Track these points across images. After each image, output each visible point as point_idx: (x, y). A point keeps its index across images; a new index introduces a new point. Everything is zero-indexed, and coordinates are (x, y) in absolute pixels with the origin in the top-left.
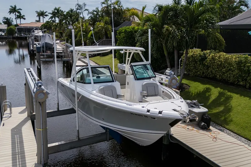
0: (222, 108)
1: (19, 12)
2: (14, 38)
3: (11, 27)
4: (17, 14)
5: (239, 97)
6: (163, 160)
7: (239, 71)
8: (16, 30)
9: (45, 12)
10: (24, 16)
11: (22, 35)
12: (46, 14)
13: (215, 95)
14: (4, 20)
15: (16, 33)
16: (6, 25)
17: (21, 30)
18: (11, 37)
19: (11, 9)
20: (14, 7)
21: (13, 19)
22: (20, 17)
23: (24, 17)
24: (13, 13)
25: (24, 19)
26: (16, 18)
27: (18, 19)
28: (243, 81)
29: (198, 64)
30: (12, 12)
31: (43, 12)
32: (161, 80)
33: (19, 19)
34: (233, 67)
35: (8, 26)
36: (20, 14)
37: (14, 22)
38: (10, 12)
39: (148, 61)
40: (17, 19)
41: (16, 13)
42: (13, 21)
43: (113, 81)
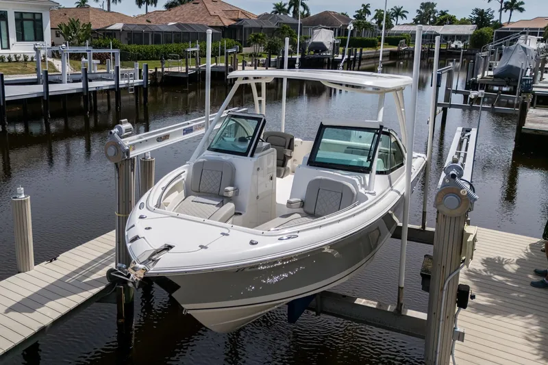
3: (485, 29)
8: (493, 37)
10: (522, 3)
14: (473, 16)
16: (475, 26)
21: (493, 11)
22: (512, 6)
23: (520, 6)
25: (521, 10)
26: (501, 10)
27: (505, 11)
33: (509, 11)
35: (479, 27)
40: (503, 12)
42: (493, 17)
43: (245, 154)
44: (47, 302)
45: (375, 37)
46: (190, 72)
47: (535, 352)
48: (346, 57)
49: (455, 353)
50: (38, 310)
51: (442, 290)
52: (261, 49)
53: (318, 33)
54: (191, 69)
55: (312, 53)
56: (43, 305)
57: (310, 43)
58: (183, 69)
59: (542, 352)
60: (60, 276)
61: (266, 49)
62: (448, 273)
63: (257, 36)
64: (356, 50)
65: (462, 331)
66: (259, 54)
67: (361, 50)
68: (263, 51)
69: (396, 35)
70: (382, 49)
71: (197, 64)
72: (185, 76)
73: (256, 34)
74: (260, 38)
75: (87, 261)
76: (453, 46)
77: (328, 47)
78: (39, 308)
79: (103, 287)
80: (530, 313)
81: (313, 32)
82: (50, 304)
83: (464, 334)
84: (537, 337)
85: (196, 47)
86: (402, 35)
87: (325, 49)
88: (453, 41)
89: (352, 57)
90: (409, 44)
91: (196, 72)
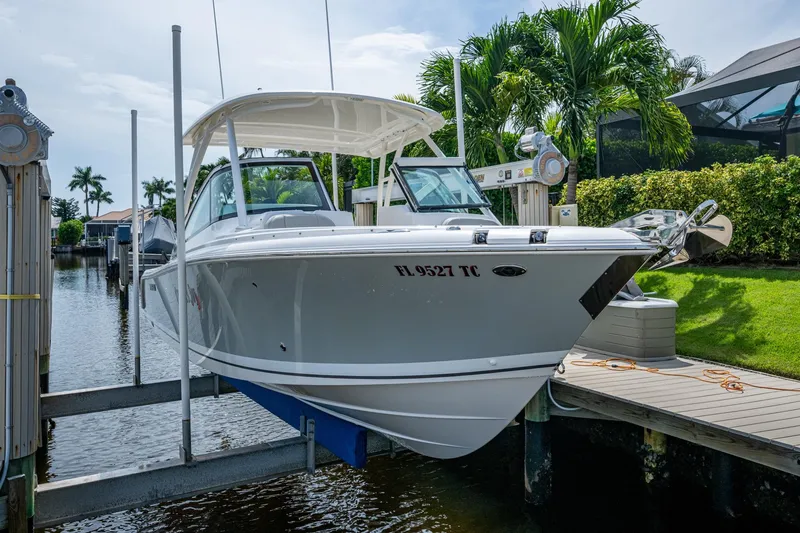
0: (715, 316)
1: (96, 184)
2: (74, 252)
3: (71, 222)
4: (91, 188)
5: (767, 283)
6: (530, 490)
7: (749, 209)
8: (85, 232)
9: (168, 183)
10: (109, 194)
11: (97, 244)
12: (169, 187)
13: (683, 290)
15: (83, 237)
16: (60, 218)
17: (97, 229)
18: (69, 249)
19: (79, 177)
20: (84, 171)
21: (78, 202)
22: (99, 196)
23: (108, 197)
24: (81, 187)
25: (110, 201)
26: (87, 201)
27: (92, 202)
28: (765, 238)
29: (611, 217)
30: (77, 184)
31: (162, 181)
32: (503, 178)
33: (96, 202)
34: (728, 200)
35: (64, 220)
36: (100, 190)
37: (79, 211)
38: (73, 185)
39: (456, 155)
40: (89, 203)
41: (89, 186)
42: (78, 209)
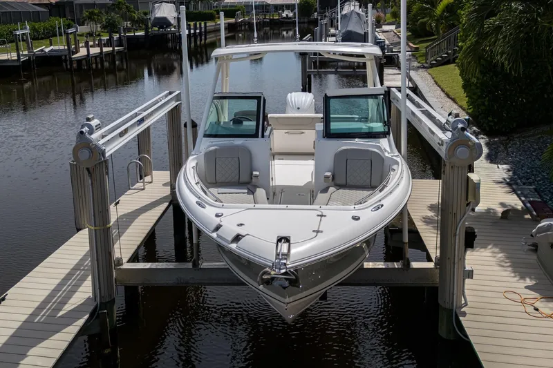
2: (311, 22)
8: (317, 5)
15: (316, 10)
18: (306, 19)
43: (255, 136)
44: (28, 350)
45: (211, 9)
46: (23, 59)
47: (513, 275)
48: (192, 31)
49: (466, 292)
50: (21, 362)
51: (455, 235)
52: (98, 27)
53: (159, 7)
54: (23, 55)
55: (156, 29)
56: (24, 356)
57: (152, 18)
58: (14, 56)
59: (517, 274)
60: (24, 318)
61: (104, 27)
62: (458, 220)
63: (92, 13)
64: (200, 24)
65: (471, 269)
66: (97, 33)
67: (205, 24)
68: (99, 29)
69: (230, 6)
70: (223, 21)
71: (29, 49)
72: (18, 64)
73: (90, 11)
74: (95, 15)
75: (47, 293)
76: (284, 15)
77: (172, 22)
78: (22, 359)
79: (87, 317)
80: (489, 244)
81: (154, 7)
82: (32, 351)
83: (472, 271)
84: (506, 262)
85: (26, 28)
86: (236, 6)
87: (169, 25)
88: (283, 11)
89: (198, 31)
90: (244, 15)
91: (30, 58)
